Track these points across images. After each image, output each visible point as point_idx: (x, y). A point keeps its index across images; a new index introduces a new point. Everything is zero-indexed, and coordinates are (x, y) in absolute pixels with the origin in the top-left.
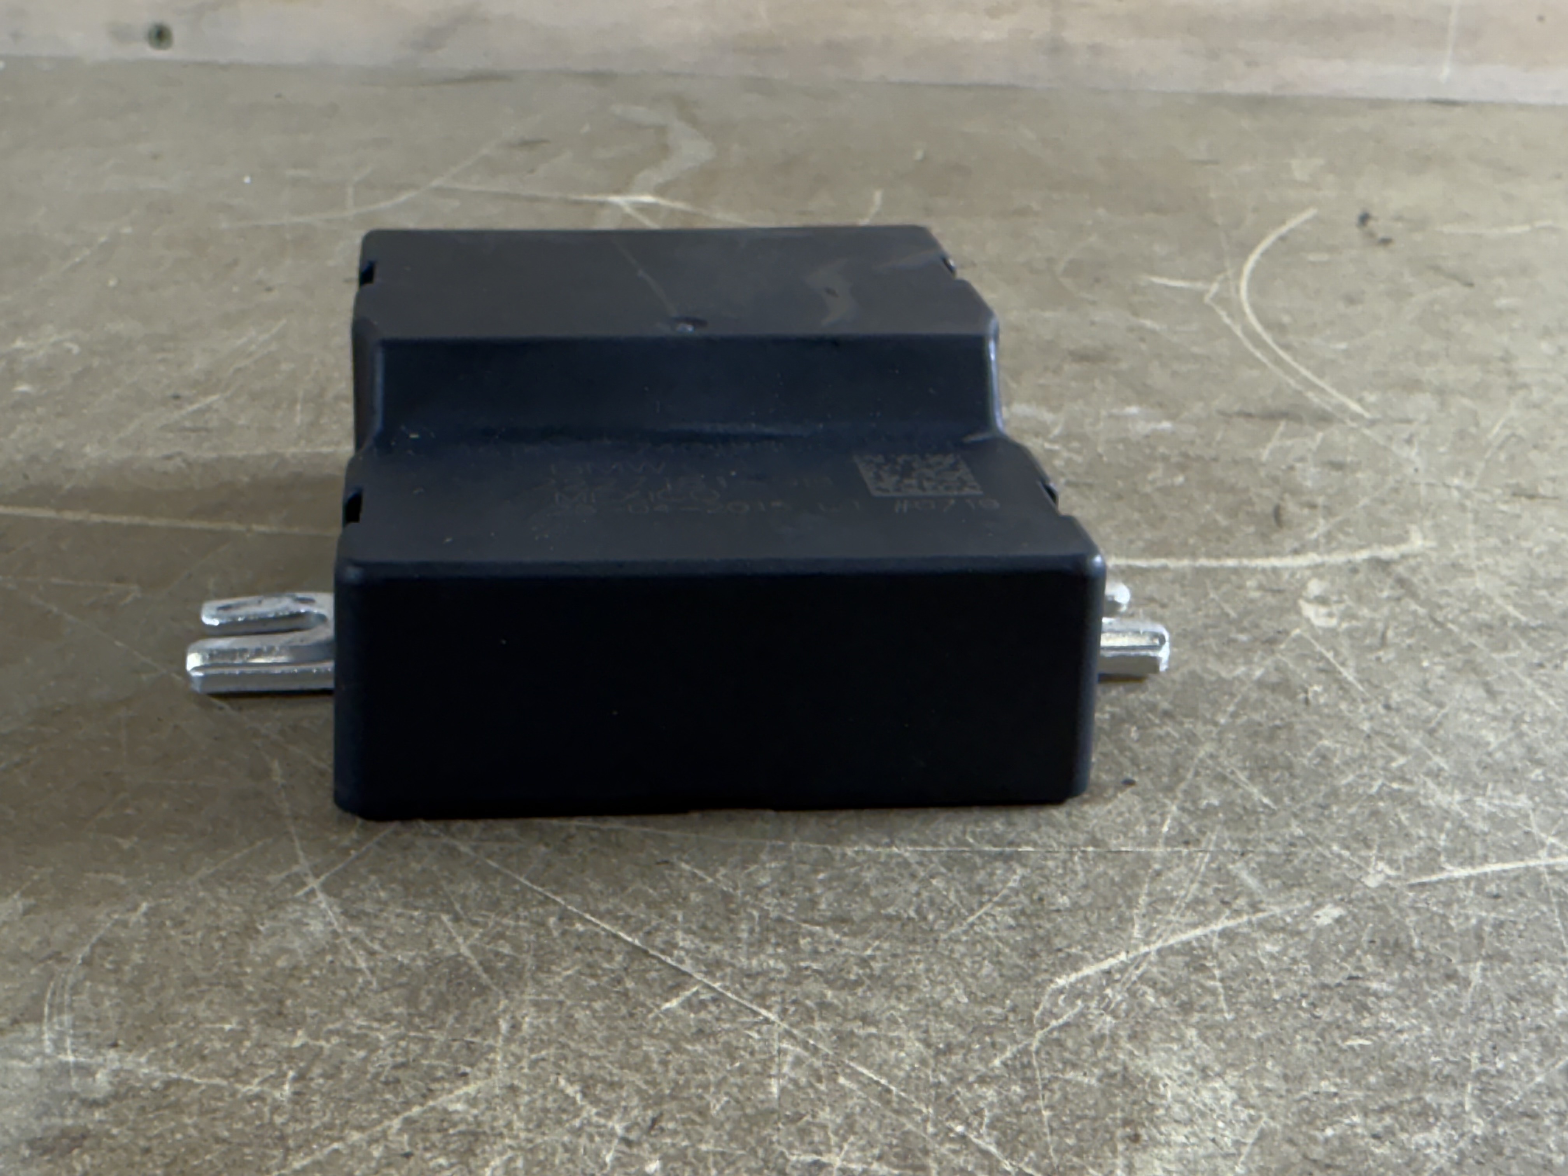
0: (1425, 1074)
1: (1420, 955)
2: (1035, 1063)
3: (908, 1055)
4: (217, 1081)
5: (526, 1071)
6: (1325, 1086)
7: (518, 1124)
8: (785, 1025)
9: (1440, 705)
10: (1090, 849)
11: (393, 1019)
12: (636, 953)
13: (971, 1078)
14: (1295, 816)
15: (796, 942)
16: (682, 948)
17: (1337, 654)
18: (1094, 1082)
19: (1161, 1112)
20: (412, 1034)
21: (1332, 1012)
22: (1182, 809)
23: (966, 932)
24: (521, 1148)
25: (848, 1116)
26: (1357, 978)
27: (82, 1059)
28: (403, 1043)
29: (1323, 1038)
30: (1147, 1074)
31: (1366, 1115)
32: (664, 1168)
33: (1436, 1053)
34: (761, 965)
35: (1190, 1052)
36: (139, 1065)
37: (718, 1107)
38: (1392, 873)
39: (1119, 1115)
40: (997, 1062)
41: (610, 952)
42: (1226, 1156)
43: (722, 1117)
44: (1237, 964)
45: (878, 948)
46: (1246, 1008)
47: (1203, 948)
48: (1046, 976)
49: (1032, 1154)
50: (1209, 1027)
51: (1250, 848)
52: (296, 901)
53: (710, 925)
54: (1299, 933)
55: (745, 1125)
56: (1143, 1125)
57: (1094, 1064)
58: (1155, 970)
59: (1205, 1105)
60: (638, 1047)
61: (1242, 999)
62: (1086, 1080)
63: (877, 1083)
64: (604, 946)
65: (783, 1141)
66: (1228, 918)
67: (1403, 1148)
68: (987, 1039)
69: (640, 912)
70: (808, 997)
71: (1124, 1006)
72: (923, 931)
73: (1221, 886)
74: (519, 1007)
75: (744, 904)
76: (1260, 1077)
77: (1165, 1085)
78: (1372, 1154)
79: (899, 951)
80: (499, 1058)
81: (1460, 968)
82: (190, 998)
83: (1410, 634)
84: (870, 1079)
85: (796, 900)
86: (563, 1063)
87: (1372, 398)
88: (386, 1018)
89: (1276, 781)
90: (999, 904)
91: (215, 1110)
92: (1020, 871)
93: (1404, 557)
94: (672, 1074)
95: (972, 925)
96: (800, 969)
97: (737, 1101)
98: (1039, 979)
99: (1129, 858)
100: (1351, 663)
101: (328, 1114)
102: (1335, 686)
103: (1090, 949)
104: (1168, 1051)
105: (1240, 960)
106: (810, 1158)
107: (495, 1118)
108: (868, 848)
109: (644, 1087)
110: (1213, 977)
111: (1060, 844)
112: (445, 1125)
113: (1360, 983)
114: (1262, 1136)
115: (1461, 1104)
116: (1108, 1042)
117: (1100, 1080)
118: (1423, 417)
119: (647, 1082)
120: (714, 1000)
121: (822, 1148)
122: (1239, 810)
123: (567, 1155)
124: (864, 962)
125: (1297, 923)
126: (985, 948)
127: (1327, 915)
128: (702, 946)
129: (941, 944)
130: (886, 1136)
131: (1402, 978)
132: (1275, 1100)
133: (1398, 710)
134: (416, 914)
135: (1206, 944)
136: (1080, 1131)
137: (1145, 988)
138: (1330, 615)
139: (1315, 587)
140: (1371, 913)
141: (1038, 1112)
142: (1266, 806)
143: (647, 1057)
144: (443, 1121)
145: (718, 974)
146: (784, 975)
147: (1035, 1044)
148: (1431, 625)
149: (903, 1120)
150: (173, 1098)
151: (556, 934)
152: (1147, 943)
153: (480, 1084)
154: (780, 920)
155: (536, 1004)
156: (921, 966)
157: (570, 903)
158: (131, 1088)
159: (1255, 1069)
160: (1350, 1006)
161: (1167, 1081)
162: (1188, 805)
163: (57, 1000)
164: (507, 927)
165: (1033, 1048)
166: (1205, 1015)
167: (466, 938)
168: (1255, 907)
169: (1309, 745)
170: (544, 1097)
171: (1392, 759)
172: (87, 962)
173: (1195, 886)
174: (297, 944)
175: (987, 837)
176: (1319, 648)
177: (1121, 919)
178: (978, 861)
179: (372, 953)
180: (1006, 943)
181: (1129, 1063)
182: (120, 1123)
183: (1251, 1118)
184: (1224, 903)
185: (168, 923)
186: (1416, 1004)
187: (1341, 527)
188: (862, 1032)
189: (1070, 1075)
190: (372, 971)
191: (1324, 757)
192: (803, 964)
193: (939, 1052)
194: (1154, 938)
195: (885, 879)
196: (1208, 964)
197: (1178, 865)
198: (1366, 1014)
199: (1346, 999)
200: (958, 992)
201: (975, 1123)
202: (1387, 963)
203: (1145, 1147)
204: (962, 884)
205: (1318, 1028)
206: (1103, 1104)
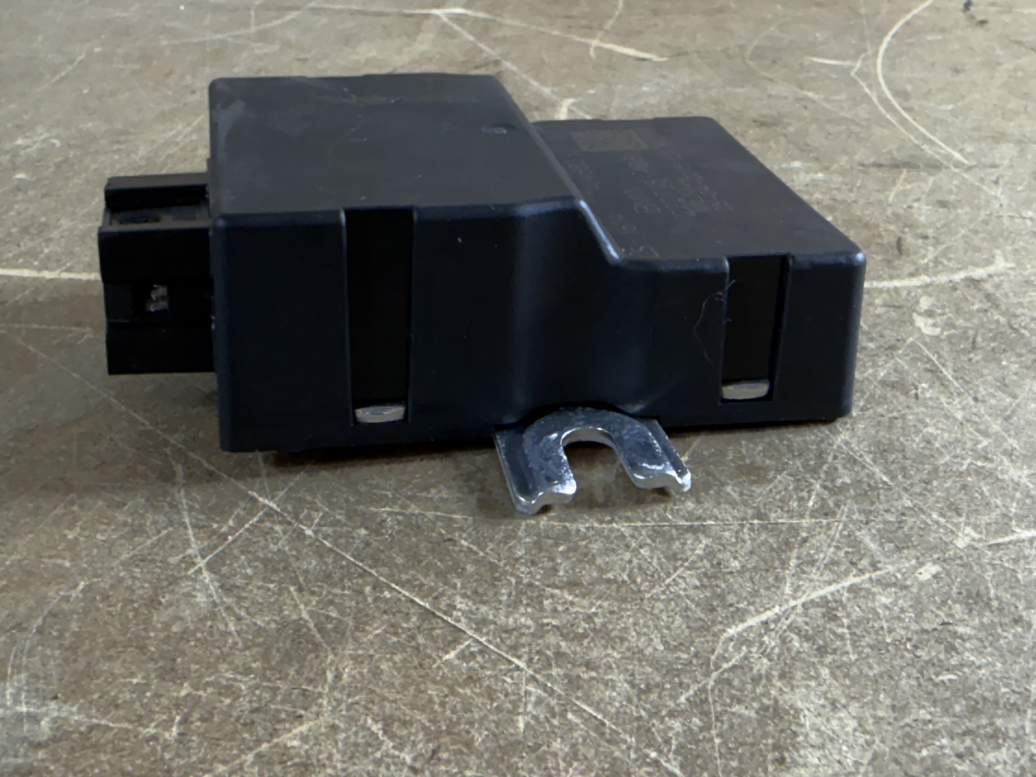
0: (996, 703)
1: (995, 604)
2: (710, 700)
3: (619, 694)
4: (125, 725)
5: (344, 713)
6: (923, 714)
7: (337, 757)
8: (531, 672)
9: (1015, 397)
10: (756, 522)
11: (252, 672)
12: (427, 614)
13: (664, 713)
14: (906, 490)
15: (541, 603)
16: (460, 610)
17: (940, 357)
18: (753, 714)
19: (801, 738)
20: (265, 684)
21: (929, 652)
22: (825, 487)
25: (573, 746)
26: (949, 624)
27: (32, 710)
28: (258, 692)
29: (922, 674)
30: (791, 707)
31: (952, 738)
33: (1006, 686)
35: (824, 688)
36: (72, 713)
37: (480, 740)
38: (977, 536)
39: (770, 741)
40: (682, 699)
41: (408, 614)
42: (848, 774)
43: (482, 749)
44: (861, 614)
45: (600, 607)
46: (867, 650)
47: (836, 601)
48: (720, 627)
49: (705, 774)
50: (838, 667)
51: (872, 518)
52: (188, 578)
54: (906, 587)
55: (499, 755)
56: (787, 749)
57: (753, 699)
58: (800, 620)
59: (834, 732)
60: (425, 691)
61: (863, 643)
62: (747, 712)
63: (595, 718)
64: (404, 610)
65: (525, 767)
66: (854, 576)
67: (979, 765)
68: (676, 680)
69: (430, 581)
71: (777, 651)
72: (633, 592)
73: (850, 550)
74: (341, 661)
75: (505, 573)
76: (874, 709)
77: (805, 716)
78: (956, 770)
79: (615, 609)
80: (325, 702)
81: (1024, 614)
82: (109, 658)
83: (994, 339)
84: (590, 714)
85: (542, 568)
86: (370, 705)
87: (969, 149)
88: (247, 671)
89: (893, 462)
90: (688, 568)
91: (123, 749)
92: (705, 541)
93: (990, 276)
94: (448, 712)
95: (668, 586)
96: (543, 625)
97: (494, 735)
98: (716, 629)
99: (784, 528)
100: (950, 364)
101: (203, 750)
102: (937, 384)
103: (753, 604)
104: (807, 687)
105: (863, 611)
107: (320, 752)
108: (596, 525)
109: (428, 724)
110: (842, 626)
111: (734, 517)
112: (285, 758)
113: (951, 628)
114: (875, 757)
115: (1023, 728)
116: (764, 681)
117: (757, 713)
118: (1006, 162)
119: (430, 721)
122: (865, 486)
124: (589, 618)
125: (905, 579)
126: (677, 605)
127: (928, 572)
128: (474, 608)
129: (645, 602)
130: (600, 761)
131: (982, 624)
132: (886, 727)
133: (984, 401)
134: (272, 586)
135: (837, 598)
136: (741, 755)
137: (793, 635)
138: (935, 325)
139: (925, 303)
140: (960, 569)
141: (711, 740)
142: (885, 483)
143: (431, 701)
144: (283, 754)
145: (485, 630)
146: (532, 630)
147: (711, 683)
148: (1009, 331)
149: (613, 748)
150: (94, 740)
151: (370, 600)
152: (795, 598)
153: (311, 724)
154: (530, 585)
155: (354, 658)
156: (631, 620)
157: (381, 575)
158: (66, 732)
159: (871, 702)
160: (942, 647)
162: (828, 484)
163: (18, 662)
164: (335, 595)
165: (709, 687)
166: (836, 657)
167: (306, 605)
168: (874, 566)
169: (918, 432)
170: (356, 733)
171: (978, 442)
172: (40, 631)
173: (832, 550)
174: (187, 613)
175: (681, 513)
176: (926, 352)
177: (777, 578)
178: (675, 533)
180: (692, 601)
181: (779, 698)
182: (56, 761)
183: (867, 741)
184: (853, 564)
185: (98, 598)
186: (991, 644)
187: (944, 254)
188: (585, 676)
189: (736, 708)
190: (239, 633)
191: (928, 442)
192: (545, 621)
193: (641, 691)
194: (800, 593)
195: (607, 549)
196: (839, 614)
197: (819, 533)
198: (954, 653)
199: (939, 641)
200: (657, 641)
201: (665, 750)
202: (971, 611)
203: (788, 768)
204: (663, 553)
205: (918, 666)
206: (759, 732)
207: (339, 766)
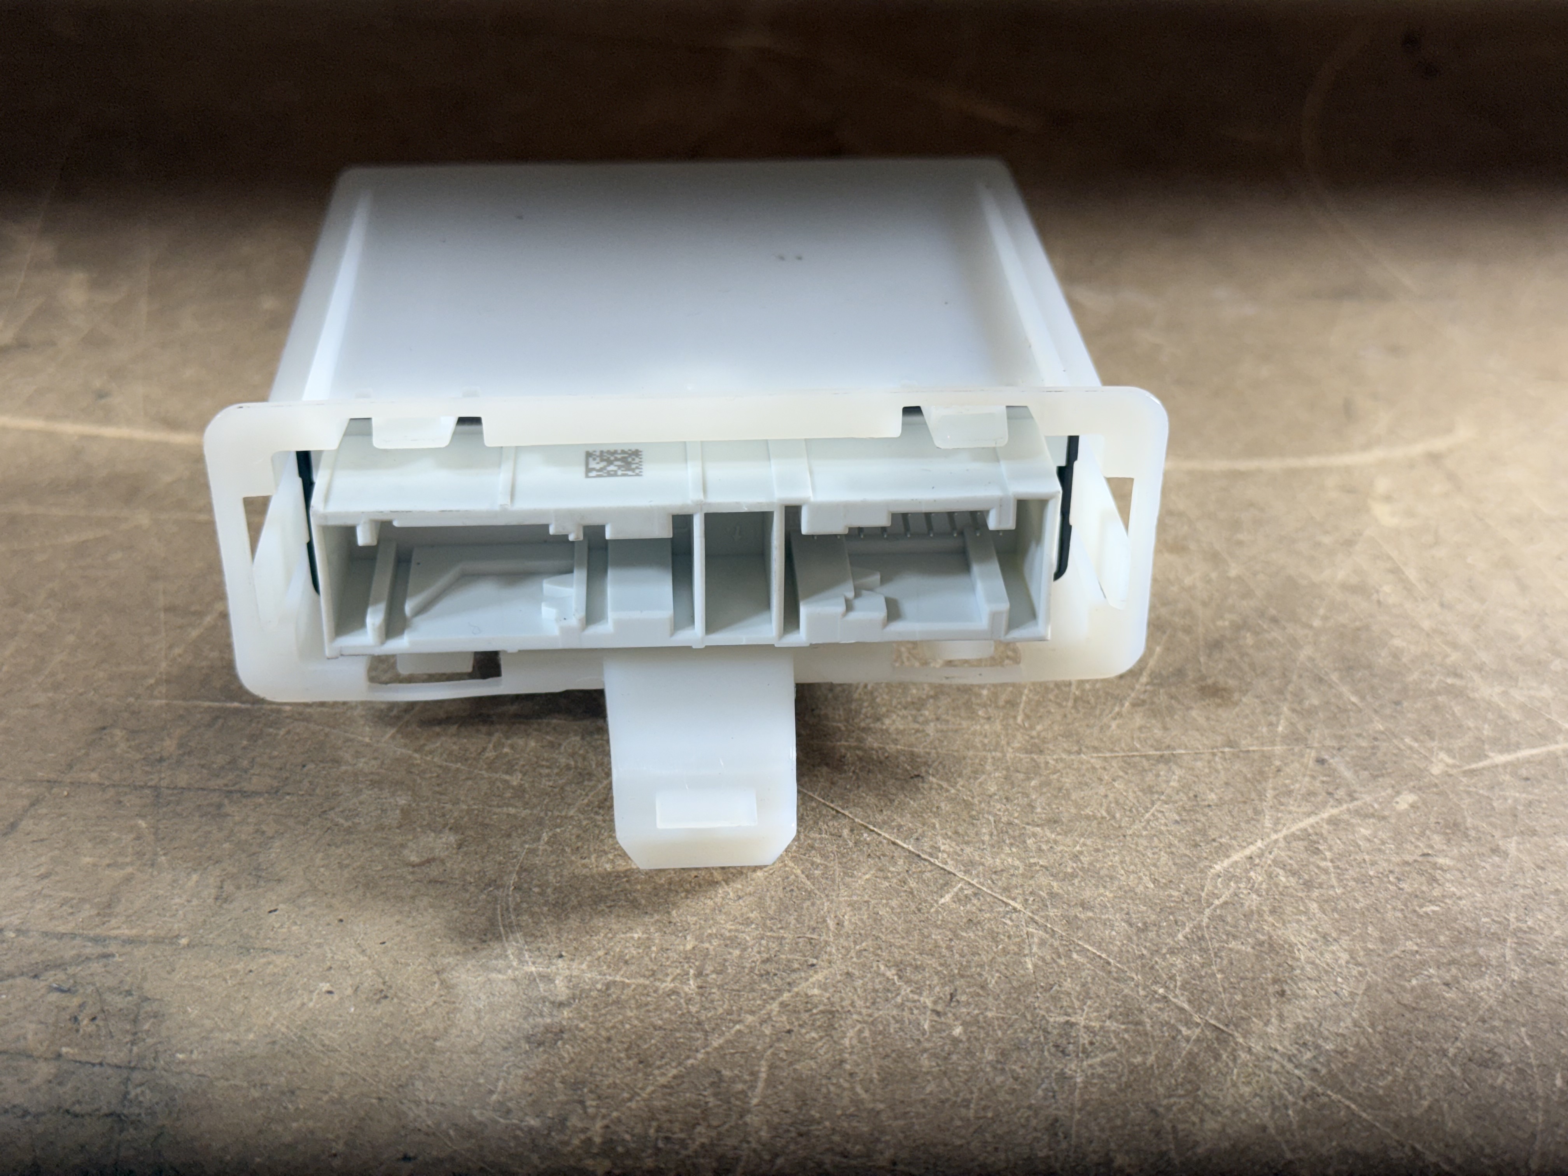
0: (1478, 933)
1: (1472, 833)
2: (1207, 936)
3: (1118, 933)
4: (641, 980)
5: (855, 960)
6: (1410, 946)
7: (859, 1003)
8: (1028, 913)
9: (1482, 601)
10: (1227, 750)
11: (752, 923)
12: (912, 857)
13: (1164, 951)
14: (1376, 711)
15: (1025, 842)
16: (944, 851)
17: (1401, 553)
18: (1249, 950)
19: (1298, 972)
20: (768, 934)
21: (1412, 884)
22: (1292, 710)
23: (1145, 828)
24: (865, 1022)
25: (1083, 985)
26: (1428, 855)
28: (764, 942)
29: (1407, 906)
30: (1285, 941)
31: (1439, 967)
32: (965, 1031)
33: (1487, 916)
35: (1314, 922)
36: (583, 971)
37: (993, 982)
38: (1451, 761)
39: (1269, 975)
40: (1180, 937)
41: (893, 857)
42: (1345, 1005)
43: (998, 990)
44: (1342, 846)
45: (1084, 845)
46: (1352, 883)
47: (1316, 834)
48: (1207, 863)
49: (1213, 1008)
50: (1326, 901)
51: (1344, 744)
54: (1384, 818)
55: (1015, 995)
56: (1287, 983)
57: (1248, 935)
58: (1283, 854)
59: (1328, 965)
60: (929, 936)
61: (1347, 877)
62: (1243, 948)
63: (1100, 957)
64: (888, 852)
65: (1042, 1006)
66: (1332, 807)
67: (1464, 992)
68: (1171, 917)
69: (908, 822)
71: (1264, 886)
72: (1114, 828)
73: (1325, 779)
74: (838, 908)
75: (981, 811)
76: (1365, 942)
77: (1299, 950)
78: (1444, 998)
79: (1100, 847)
80: (834, 951)
81: (1501, 843)
82: (602, 913)
83: (1458, 530)
84: (1094, 954)
85: (1018, 805)
86: (879, 952)
88: (747, 921)
89: (1360, 681)
90: (1166, 803)
91: (647, 1004)
92: (1178, 772)
93: (1452, 449)
94: (957, 956)
95: (1148, 821)
96: (1031, 865)
97: (1006, 977)
98: (1201, 865)
99: (1256, 756)
100: (1413, 562)
101: (727, 1002)
102: (1401, 587)
103: (1235, 838)
104: (1298, 921)
105: (1344, 843)
106: (1063, 1019)
107: (842, 999)
108: (1064, 757)
109: (939, 968)
110: (1325, 859)
111: (1204, 746)
112: (809, 1006)
113: (1431, 859)
114: (1369, 987)
115: (1504, 956)
116: (1256, 917)
117: (1253, 948)
119: (941, 965)
120: (975, 894)
121: (1070, 1011)
122: (1333, 708)
123: (898, 1025)
124: (1076, 857)
125: (1383, 810)
126: (1160, 842)
127: (1406, 800)
128: (958, 849)
129: (1128, 838)
130: (1112, 999)
131: (1461, 854)
132: (1376, 959)
133: (1450, 607)
135: (1318, 830)
136: (1244, 989)
137: (1278, 870)
138: (1394, 513)
139: (1382, 485)
140: (1436, 797)
141: (1213, 975)
142: (1354, 704)
143: (937, 946)
144: (807, 1003)
145: (974, 872)
146: (1021, 871)
147: (1206, 920)
148: (1473, 520)
149: (1122, 986)
150: (614, 996)
152: (1276, 832)
153: (826, 972)
154: (1010, 823)
155: (851, 904)
156: (1117, 858)
157: (855, 815)
158: (584, 990)
159: (1361, 934)
160: (1424, 878)
161: (1300, 946)
162: (1296, 706)
163: (507, 920)
164: (815, 839)
165: (1204, 924)
166: (1322, 891)
168: (1351, 796)
169: (1383, 645)
170: (872, 980)
171: (1447, 656)
172: (518, 887)
173: (1307, 779)
175: (1149, 742)
176: (1386, 548)
177: (1255, 811)
178: (1146, 764)
180: (1175, 836)
181: (1273, 933)
182: (584, 1018)
183: (1360, 973)
184: (1329, 794)
185: (567, 850)
186: (1471, 875)
187: (1400, 420)
188: (1082, 916)
189: (1233, 944)
191: (1395, 656)
192: (1032, 861)
193: (1139, 930)
194: (1280, 827)
195: (1080, 783)
196: (1321, 848)
197: (1292, 762)
198: (1435, 885)
199: (1421, 873)
200: (1146, 879)
201: (1172, 986)
202: (1449, 840)
203: (1289, 1000)
204: (1138, 785)
205: (1403, 897)
206: (1257, 967)
207: (864, 1011)
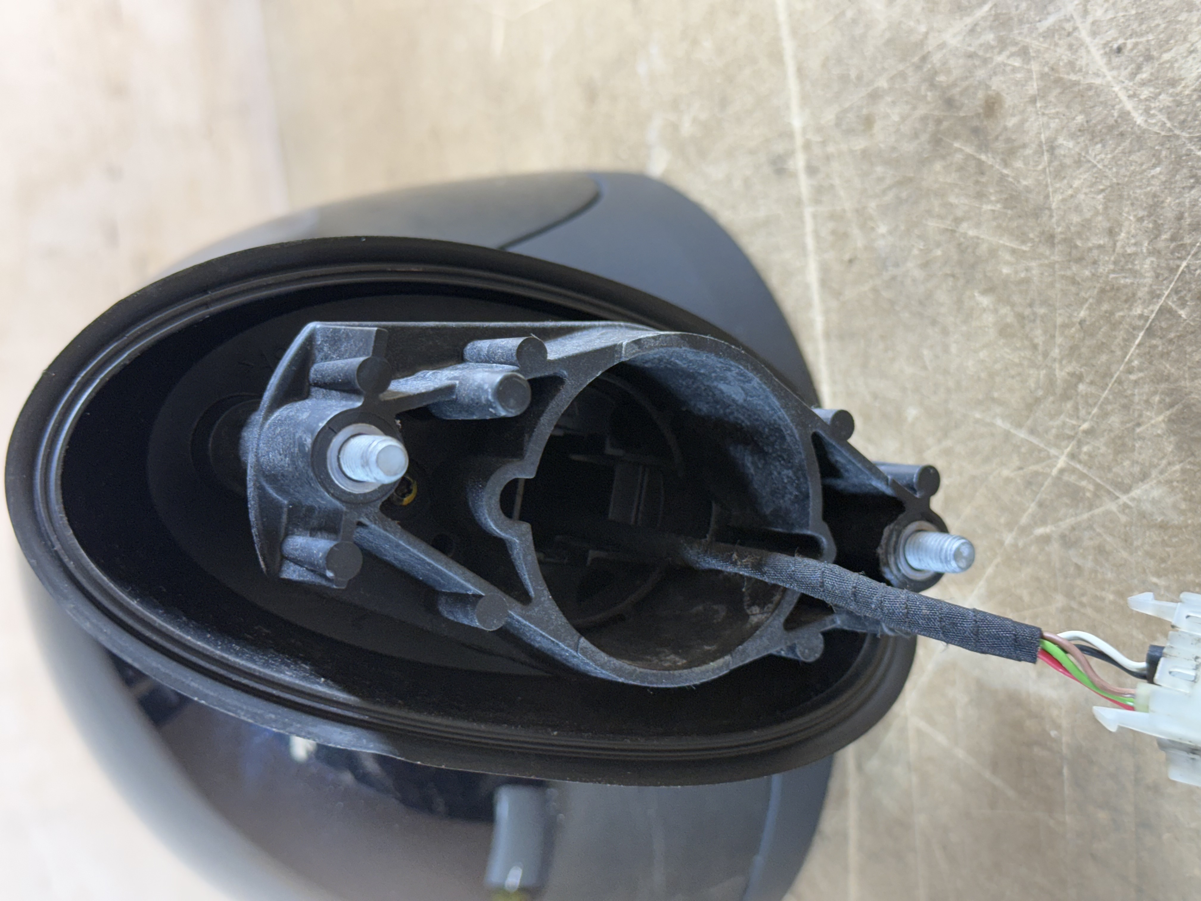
34: (1149, 272)
53: (1124, 298)
70: (1168, 247)
179: (1169, 464)
